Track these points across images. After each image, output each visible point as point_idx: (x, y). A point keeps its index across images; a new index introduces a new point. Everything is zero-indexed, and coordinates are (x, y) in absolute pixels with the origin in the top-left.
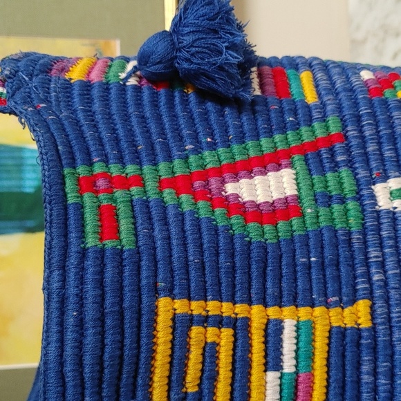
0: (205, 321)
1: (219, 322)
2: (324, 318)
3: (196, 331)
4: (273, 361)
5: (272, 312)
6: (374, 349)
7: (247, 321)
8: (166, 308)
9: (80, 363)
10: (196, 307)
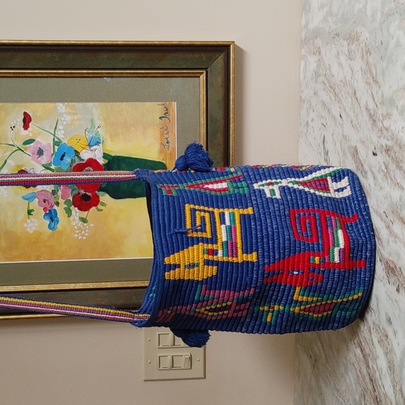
0: (200, 210)
1: (205, 211)
2: (238, 212)
3: (197, 212)
4: (223, 221)
5: (221, 210)
6: (255, 219)
7: (213, 213)
8: (188, 207)
9: (164, 220)
10: (197, 207)
